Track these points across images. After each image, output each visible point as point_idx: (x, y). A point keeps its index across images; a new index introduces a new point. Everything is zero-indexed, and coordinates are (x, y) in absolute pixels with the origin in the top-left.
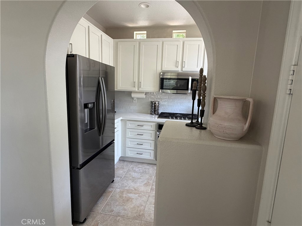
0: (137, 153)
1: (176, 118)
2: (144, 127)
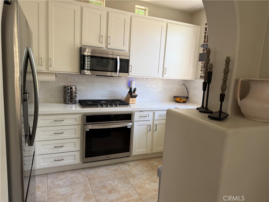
0: (55, 160)
1: (102, 106)
2: (65, 122)
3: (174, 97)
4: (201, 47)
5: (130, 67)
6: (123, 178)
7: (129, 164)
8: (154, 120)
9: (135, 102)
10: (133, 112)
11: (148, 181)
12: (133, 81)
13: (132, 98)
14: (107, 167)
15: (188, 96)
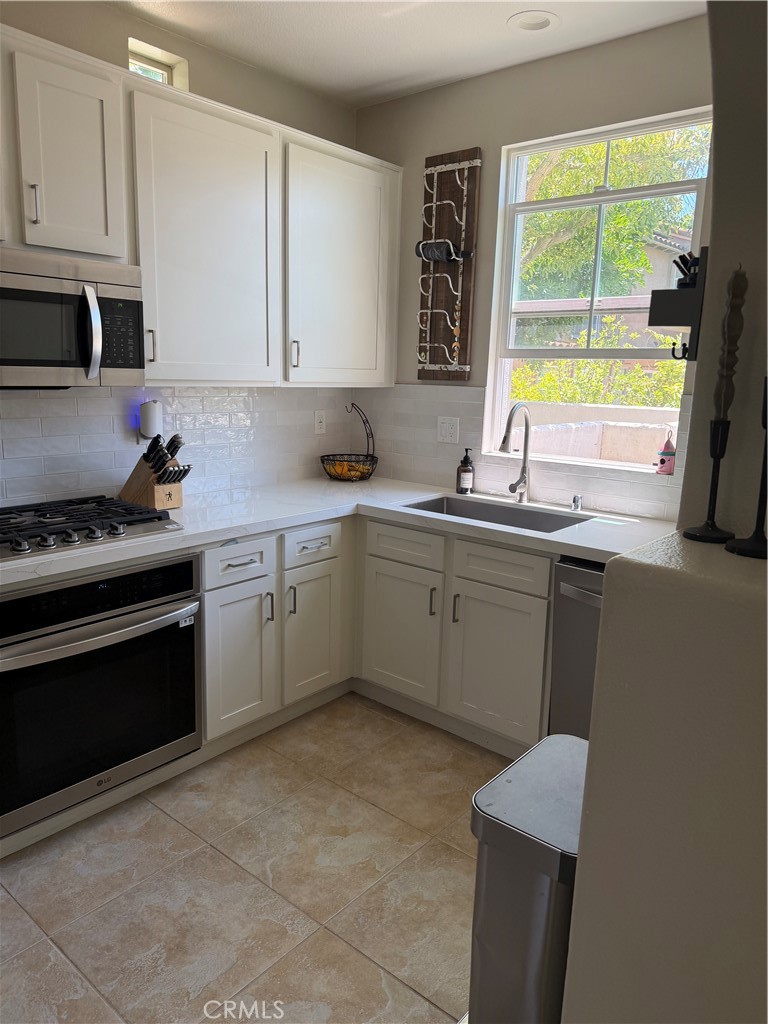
3: (325, 459)
4: (419, 255)
5: (147, 338)
6: (203, 860)
7: (199, 786)
8: (281, 568)
9: (180, 500)
10: (198, 550)
11: (315, 840)
12: (155, 402)
13: (164, 483)
14: (102, 827)
15: (371, 452)
